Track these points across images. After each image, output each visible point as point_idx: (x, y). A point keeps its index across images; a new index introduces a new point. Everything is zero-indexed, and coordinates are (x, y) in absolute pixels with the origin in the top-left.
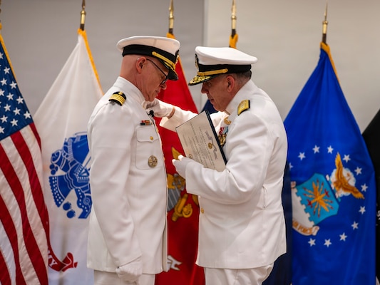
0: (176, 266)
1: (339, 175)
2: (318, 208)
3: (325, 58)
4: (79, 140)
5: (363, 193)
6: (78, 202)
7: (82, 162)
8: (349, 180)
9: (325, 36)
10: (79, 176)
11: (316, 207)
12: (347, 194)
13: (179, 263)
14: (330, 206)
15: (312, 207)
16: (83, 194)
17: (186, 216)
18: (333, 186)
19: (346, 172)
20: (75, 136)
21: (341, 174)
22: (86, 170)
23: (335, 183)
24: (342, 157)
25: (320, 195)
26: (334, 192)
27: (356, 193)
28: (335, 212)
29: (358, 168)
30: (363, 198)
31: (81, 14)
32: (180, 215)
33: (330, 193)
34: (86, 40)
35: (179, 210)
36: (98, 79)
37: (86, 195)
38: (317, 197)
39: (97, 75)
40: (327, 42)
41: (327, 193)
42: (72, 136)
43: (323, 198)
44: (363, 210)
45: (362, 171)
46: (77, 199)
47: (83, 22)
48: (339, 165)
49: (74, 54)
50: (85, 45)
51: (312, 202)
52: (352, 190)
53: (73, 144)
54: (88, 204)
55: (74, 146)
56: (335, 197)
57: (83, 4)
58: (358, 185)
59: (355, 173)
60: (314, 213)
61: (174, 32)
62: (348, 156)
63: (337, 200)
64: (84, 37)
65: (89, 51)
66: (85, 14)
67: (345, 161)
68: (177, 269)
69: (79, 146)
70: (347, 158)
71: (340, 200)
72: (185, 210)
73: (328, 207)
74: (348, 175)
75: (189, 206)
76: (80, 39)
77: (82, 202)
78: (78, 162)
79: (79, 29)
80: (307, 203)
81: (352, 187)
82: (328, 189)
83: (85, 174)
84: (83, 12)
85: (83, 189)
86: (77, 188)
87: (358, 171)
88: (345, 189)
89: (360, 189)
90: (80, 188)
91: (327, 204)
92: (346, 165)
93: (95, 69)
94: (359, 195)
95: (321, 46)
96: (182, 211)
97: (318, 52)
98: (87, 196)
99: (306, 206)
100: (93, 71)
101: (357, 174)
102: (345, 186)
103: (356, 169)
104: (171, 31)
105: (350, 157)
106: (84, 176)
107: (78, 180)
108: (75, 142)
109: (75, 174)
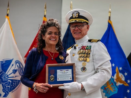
1: (118, 76)
2: (109, 91)
3: (110, 26)
4: (4, 62)
5: (128, 83)
6: (3, 90)
7: (6, 72)
8: (122, 78)
9: (110, 18)
10: (4, 78)
11: (108, 90)
12: (121, 84)
14: (114, 90)
15: (106, 90)
16: (5, 86)
18: (115, 81)
19: (120, 75)
20: (3, 61)
21: (118, 75)
22: (7, 75)
23: (116, 79)
24: (119, 68)
25: (109, 85)
26: (115, 83)
27: (125, 84)
28: (116, 92)
29: (126, 73)
30: (129, 86)
31: (8, 10)
33: (114, 84)
34: (9, 20)
36: (14, 36)
37: (7, 86)
38: (108, 86)
39: (13, 35)
40: (111, 20)
41: (112, 84)
42: (1, 61)
43: (111, 86)
44: (128, 91)
45: (127, 74)
46: (2, 88)
47: (8, 13)
48: (117, 72)
49: (4, 26)
50: (8, 22)
51: (106, 88)
52: (123, 83)
53: (2, 64)
54: (7, 90)
56: (116, 85)
57: (8, 6)
58: (126, 80)
59: (124, 75)
60: (107, 93)
61: (46, 17)
62: (121, 68)
63: (117, 87)
64: (8, 19)
65: (10, 25)
66: (9, 10)
67: (120, 70)
69: (4, 65)
70: (121, 69)
71: (118, 87)
73: (113, 90)
74: (122, 76)
76: (7, 20)
77: (5, 90)
78: (4, 72)
79: (6, 16)
80: (104, 88)
81: (123, 81)
82: (113, 82)
83: (7, 77)
85: (6, 84)
86: (3, 83)
87: (126, 74)
88: (121, 82)
89: (127, 82)
90: (4, 83)
91: (113, 89)
92: (120, 71)
93: (12, 32)
94: (127, 85)
95: (108, 21)
97: (107, 24)
98: (7, 87)
99: (104, 90)
100: (12, 33)
101: (126, 75)
102: (120, 81)
103: (125, 73)
104: (45, 16)
105: (122, 68)
106: (6, 78)
107: (3, 80)
108: (3, 63)
109: (2, 77)
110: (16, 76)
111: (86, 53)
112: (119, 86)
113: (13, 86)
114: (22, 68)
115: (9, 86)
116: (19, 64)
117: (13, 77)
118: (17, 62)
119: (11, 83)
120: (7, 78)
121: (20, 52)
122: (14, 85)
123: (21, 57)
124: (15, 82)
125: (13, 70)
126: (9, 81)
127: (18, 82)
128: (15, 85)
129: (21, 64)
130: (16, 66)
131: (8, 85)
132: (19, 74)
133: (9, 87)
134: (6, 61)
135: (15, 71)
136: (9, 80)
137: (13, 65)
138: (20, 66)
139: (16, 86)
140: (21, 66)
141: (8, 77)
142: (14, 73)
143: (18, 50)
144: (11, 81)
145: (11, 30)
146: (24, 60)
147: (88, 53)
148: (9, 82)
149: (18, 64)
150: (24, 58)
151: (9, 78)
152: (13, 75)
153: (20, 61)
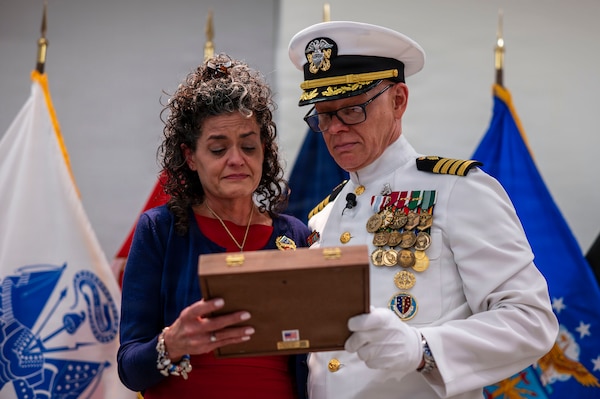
3: (502, 112)
4: (26, 281)
5: (597, 374)
7: (31, 325)
8: (566, 348)
9: (500, 74)
10: (24, 353)
12: (565, 376)
16: (29, 392)
20: (19, 274)
22: (38, 341)
26: (537, 374)
27: (583, 374)
29: (582, 324)
30: (598, 385)
31: (40, 46)
33: (530, 376)
34: (46, 91)
36: (68, 163)
37: (36, 392)
38: (504, 385)
39: (66, 156)
41: (523, 376)
42: (12, 274)
43: (516, 386)
45: (590, 330)
47: (43, 59)
51: (494, 394)
52: (574, 370)
53: (13, 289)
55: (17, 293)
56: (540, 383)
57: (44, 28)
58: (586, 358)
59: (577, 335)
62: (561, 301)
63: (544, 389)
64: (44, 86)
65: (51, 111)
66: (46, 44)
67: (557, 309)
69: (26, 294)
71: (550, 390)
74: (564, 338)
76: (36, 89)
78: (22, 326)
79: (33, 71)
81: (572, 363)
83: (37, 350)
84: (42, 41)
85: (31, 381)
86: (18, 378)
87: (584, 330)
88: (560, 368)
89: (590, 367)
90: (24, 378)
93: (62, 145)
94: (590, 380)
95: (495, 91)
97: (490, 104)
98: (39, 395)
100: (58, 148)
101: (582, 335)
102: (559, 362)
103: (578, 326)
105: (564, 302)
106: (33, 355)
107: (21, 362)
108: (18, 285)
109: (15, 351)
110: (78, 345)
111: (411, 227)
112: (553, 386)
113: (67, 391)
114: (106, 308)
115: (47, 389)
116: (93, 288)
117: (65, 349)
118: (84, 279)
119: (57, 375)
120: (38, 354)
121: (97, 235)
122: (68, 387)
123: (102, 256)
124: (72, 374)
125: (66, 318)
126: (47, 366)
127: (89, 372)
128: (72, 386)
129: (104, 289)
130: (81, 297)
131: (45, 386)
132: (95, 332)
133: (48, 394)
134: (33, 275)
135: (73, 322)
136: (49, 361)
137: (64, 294)
138: (96, 297)
139: (81, 391)
140: (103, 300)
141: (44, 350)
142: (72, 331)
143: (88, 227)
144: (54, 369)
145: (54, 136)
146: (113, 269)
147: (422, 229)
148: (48, 373)
149: (87, 289)
150: (114, 261)
151: (47, 356)
152: (63, 339)
153: (97, 273)
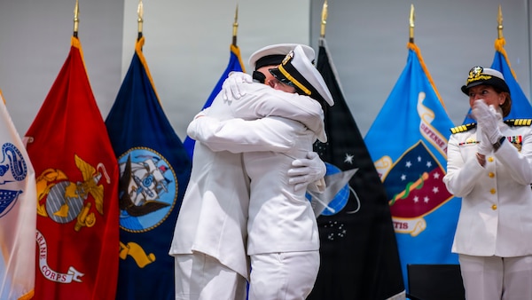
0: (78, 277)
3: (234, 60)
9: (235, 39)
13: (81, 275)
17: (89, 226)
32: (83, 225)
35: (82, 219)
40: (238, 44)
61: (79, 35)
68: (79, 280)
72: (88, 219)
75: (93, 215)
95: (231, 49)
96: (85, 220)
104: (76, 35)
110: (5, 182)
114: (20, 162)
116: (13, 152)
118: (8, 147)
121: (15, 124)
123: (17, 135)
124: (2, 197)
127: (11, 195)
128: (2, 203)
129: (19, 153)
130: (6, 157)
132: (14, 175)
135: (2, 170)
138: (15, 157)
139: (7, 205)
140: (18, 158)
142: (2, 175)
143: (10, 120)
149: (9, 153)
150: (24, 138)
153: (15, 145)
